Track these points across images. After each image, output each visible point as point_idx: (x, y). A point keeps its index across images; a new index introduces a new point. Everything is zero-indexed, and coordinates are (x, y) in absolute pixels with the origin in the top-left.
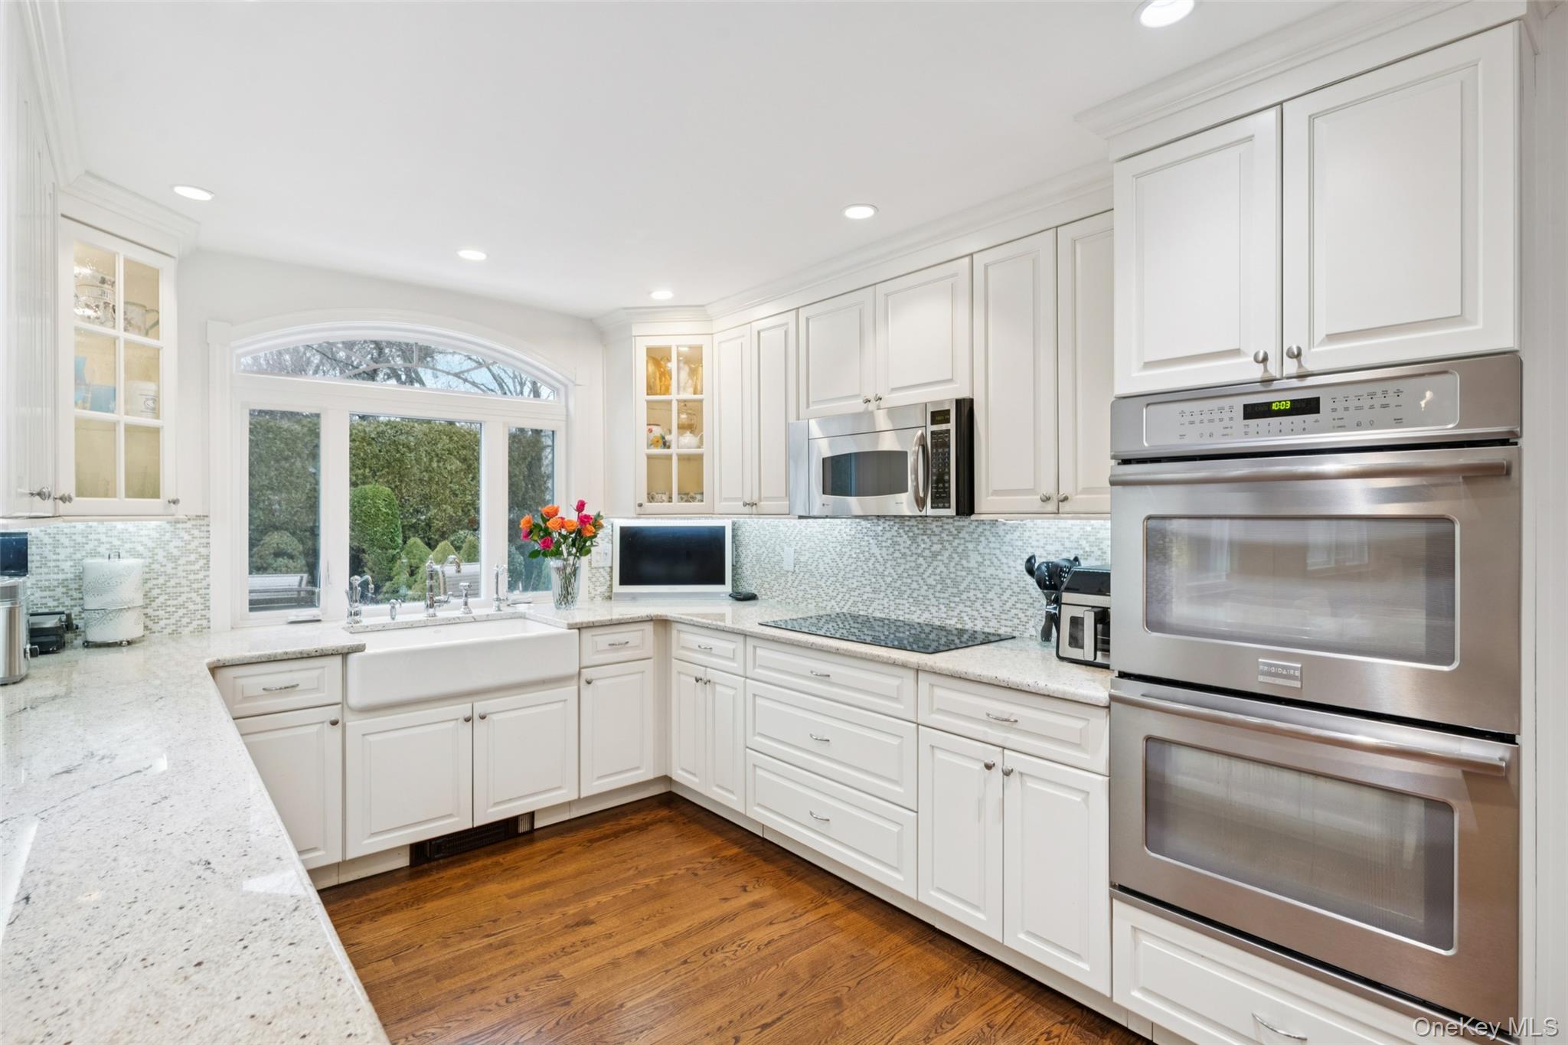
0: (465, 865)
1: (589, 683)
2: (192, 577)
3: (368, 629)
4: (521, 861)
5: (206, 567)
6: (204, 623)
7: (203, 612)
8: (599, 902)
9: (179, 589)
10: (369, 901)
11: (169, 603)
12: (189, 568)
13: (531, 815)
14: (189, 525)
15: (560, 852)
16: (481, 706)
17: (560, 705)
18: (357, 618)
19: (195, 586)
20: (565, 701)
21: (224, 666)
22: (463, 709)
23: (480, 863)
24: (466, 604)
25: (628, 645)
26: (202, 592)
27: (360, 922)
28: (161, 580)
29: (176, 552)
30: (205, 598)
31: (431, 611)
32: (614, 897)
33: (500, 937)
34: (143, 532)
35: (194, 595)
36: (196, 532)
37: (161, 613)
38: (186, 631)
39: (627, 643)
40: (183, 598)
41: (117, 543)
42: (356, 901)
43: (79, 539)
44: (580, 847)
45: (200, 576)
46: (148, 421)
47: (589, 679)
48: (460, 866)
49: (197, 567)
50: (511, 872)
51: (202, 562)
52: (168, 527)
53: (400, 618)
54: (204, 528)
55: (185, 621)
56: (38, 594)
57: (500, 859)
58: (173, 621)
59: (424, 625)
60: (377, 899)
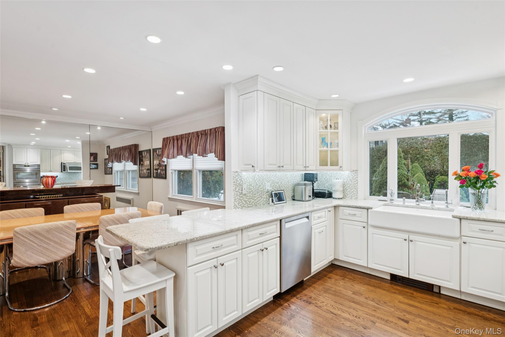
0: (403, 288)
1: (465, 243)
2: (354, 185)
3: (393, 205)
4: (420, 297)
5: (357, 183)
6: (357, 197)
7: (357, 194)
8: (420, 321)
9: (352, 188)
10: (370, 281)
11: (350, 191)
12: (354, 183)
13: (440, 287)
14: (354, 172)
15: (437, 304)
16: (412, 237)
17: (449, 248)
18: (392, 201)
19: (355, 187)
20: (452, 247)
21: (340, 206)
22: (406, 236)
23: (408, 290)
24: (432, 203)
25: (493, 232)
26: (357, 189)
27: (361, 283)
28: (349, 185)
29: (351, 179)
30: (357, 190)
31: (418, 203)
32: (428, 324)
33: (379, 306)
34: (346, 174)
35: (355, 189)
36: (355, 174)
37: (349, 193)
38: (353, 198)
39: (493, 231)
40: (353, 190)
41: (341, 176)
42: (368, 279)
43: (335, 175)
44: (446, 307)
45: (356, 185)
46: (336, 149)
47: (465, 241)
48: (401, 288)
49: (356, 183)
50: (412, 297)
51: (357, 181)
52: (350, 173)
53: (406, 204)
54: (357, 173)
55: (353, 196)
56: (329, 186)
57: (415, 293)
58: (351, 195)
59: (413, 207)
60: (372, 281)
